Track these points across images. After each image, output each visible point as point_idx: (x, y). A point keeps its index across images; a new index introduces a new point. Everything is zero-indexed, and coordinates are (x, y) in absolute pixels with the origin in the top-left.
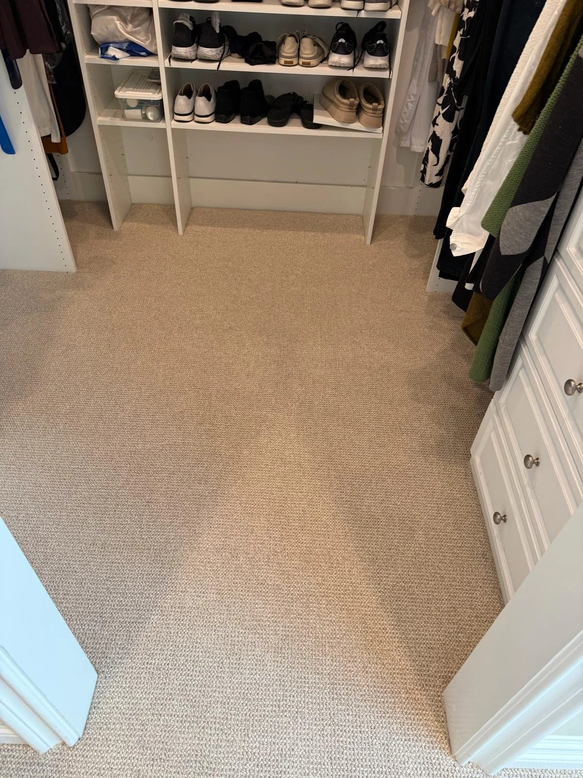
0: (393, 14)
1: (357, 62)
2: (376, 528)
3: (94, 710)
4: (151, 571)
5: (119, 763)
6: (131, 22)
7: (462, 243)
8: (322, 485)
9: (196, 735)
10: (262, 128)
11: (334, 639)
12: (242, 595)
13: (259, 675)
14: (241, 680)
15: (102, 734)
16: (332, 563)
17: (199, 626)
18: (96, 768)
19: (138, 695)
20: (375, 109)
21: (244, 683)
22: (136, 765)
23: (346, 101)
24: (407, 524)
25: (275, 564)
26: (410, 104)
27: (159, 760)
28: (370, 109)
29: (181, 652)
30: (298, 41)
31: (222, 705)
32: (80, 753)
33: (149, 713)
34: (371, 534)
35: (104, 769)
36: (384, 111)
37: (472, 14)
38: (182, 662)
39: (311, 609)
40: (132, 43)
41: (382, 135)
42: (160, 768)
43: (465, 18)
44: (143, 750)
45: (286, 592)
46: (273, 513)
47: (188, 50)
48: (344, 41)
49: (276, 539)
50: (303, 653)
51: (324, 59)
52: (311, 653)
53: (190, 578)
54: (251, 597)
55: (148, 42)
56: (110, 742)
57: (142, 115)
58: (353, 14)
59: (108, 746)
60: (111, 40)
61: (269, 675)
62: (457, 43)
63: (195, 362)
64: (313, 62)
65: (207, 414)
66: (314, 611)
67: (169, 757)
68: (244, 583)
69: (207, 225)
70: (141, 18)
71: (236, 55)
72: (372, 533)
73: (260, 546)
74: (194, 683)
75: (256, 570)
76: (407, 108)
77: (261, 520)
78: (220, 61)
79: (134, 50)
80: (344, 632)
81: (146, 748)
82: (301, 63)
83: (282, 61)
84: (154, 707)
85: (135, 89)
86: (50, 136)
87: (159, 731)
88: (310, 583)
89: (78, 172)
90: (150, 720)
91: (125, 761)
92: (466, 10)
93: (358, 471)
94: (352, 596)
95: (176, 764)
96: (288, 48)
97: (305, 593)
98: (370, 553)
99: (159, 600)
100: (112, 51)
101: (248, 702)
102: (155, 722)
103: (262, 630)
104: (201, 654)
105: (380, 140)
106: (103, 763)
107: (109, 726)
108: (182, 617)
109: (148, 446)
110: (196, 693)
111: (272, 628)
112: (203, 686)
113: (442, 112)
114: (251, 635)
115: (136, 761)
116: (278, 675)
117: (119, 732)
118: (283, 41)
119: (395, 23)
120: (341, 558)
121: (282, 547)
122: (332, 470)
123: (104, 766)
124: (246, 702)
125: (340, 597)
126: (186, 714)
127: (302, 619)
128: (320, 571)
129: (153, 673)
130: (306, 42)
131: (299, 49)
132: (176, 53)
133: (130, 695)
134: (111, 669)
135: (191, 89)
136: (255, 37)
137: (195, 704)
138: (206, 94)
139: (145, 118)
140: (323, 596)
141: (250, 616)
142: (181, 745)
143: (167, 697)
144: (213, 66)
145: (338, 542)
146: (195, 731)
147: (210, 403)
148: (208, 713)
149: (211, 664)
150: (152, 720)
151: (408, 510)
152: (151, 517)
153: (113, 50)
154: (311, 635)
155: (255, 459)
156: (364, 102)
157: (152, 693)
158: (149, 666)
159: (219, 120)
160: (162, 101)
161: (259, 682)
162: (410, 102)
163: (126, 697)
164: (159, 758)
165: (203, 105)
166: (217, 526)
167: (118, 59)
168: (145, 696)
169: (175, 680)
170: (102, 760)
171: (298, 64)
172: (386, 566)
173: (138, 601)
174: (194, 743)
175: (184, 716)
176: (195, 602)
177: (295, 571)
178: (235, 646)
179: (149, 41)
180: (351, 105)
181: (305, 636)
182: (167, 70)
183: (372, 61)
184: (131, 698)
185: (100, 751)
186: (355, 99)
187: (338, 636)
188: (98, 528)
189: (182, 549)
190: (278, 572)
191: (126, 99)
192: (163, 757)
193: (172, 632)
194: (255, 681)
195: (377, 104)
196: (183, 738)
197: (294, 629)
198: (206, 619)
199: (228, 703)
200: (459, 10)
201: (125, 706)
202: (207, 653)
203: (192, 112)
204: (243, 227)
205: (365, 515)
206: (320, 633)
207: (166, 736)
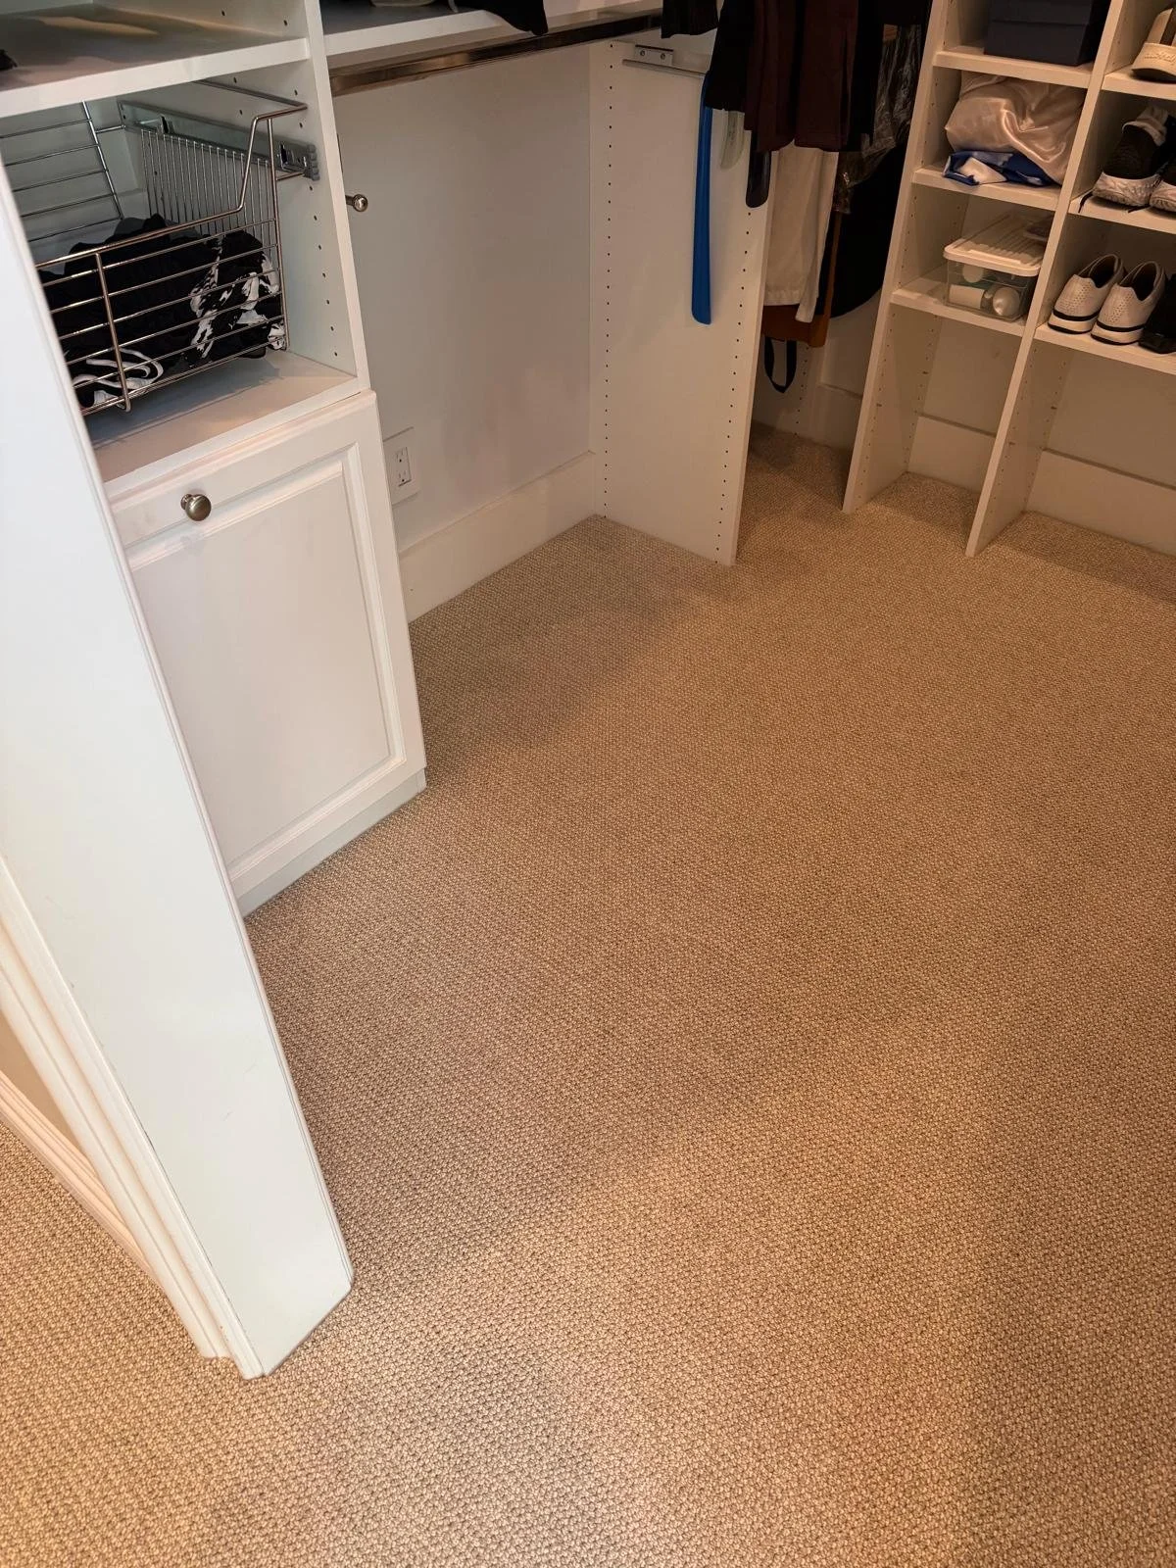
2: (1052, 1385)
3: (310, 1345)
4: (539, 1162)
5: (288, 1469)
6: (1033, 115)
8: (975, 1209)
9: (432, 1528)
11: (805, 1557)
12: (670, 1323)
13: (608, 1508)
14: (569, 1490)
15: (296, 1395)
16: (897, 1393)
17: (558, 1324)
18: (252, 1448)
19: (386, 1372)
21: (572, 1501)
22: (309, 1497)
24: (1140, 1428)
25: (772, 1308)
27: (347, 1519)
29: (498, 1351)
31: (507, 1510)
32: (248, 1402)
33: (384, 1419)
34: (1030, 1391)
35: (262, 1459)
38: (490, 1372)
39: (793, 1454)
40: (1018, 156)
42: (340, 1535)
44: (336, 1479)
45: (761, 1380)
46: (829, 1203)
47: (1134, 185)
49: (804, 1260)
50: (720, 1534)
52: (737, 1547)
53: (595, 1223)
54: (685, 1341)
55: (1052, 158)
56: (298, 1420)
57: (982, 302)
59: (291, 1426)
60: (979, 144)
61: (628, 1523)
63: (845, 811)
65: (810, 923)
66: (796, 1465)
67: (366, 1528)
68: (689, 1303)
69: (1036, 555)
70: (1059, 109)
72: (1036, 1390)
73: (763, 1250)
74: (485, 1426)
75: (727, 1295)
77: (797, 1201)
79: (1017, 169)
80: (835, 1560)
81: (342, 1480)
84: (398, 1417)
85: (992, 249)
86: (796, 307)
87: (378, 1466)
88: (822, 1400)
89: (830, 386)
90: (378, 1434)
91: (299, 1474)
93: (1084, 1229)
94: (901, 1495)
95: (368, 1551)
97: (799, 1412)
98: (1003, 1431)
99: (521, 1227)
100: (973, 168)
101: (558, 1544)
102: (383, 1445)
103: (667, 1422)
104: (529, 1381)
106: (268, 1449)
107: (314, 1390)
108: (539, 1285)
109: (666, 927)
110: (478, 1448)
111: (690, 1433)
112: (497, 1445)
114: (641, 1417)
115: (315, 1489)
116: (643, 1539)
117: (321, 1416)
120: (925, 1395)
121: (807, 1284)
122: (1019, 1188)
123: (265, 1455)
124: (553, 1541)
125: (870, 1477)
126: (439, 1472)
127: (760, 1461)
128: (860, 1390)
129: (431, 1352)
132: (1101, 188)
133: (376, 1363)
134: (374, 1293)
135: (1113, 268)
137: (464, 1468)
140: (835, 1448)
141: (662, 1376)
142: (397, 1523)
143: (427, 1415)
145: (938, 1357)
146: (434, 1519)
147: (828, 904)
148: (475, 1506)
149: (536, 1415)
150: (380, 1436)
151: (1163, 1395)
152: (596, 1062)
153: (975, 166)
154: (761, 1510)
155: (856, 1068)
157: (409, 1387)
158: (433, 1335)
159: (1149, 345)
160: (1035, 279)
161: (599, 1521)
163: (367, 1363)
164: (349, 1515)
165: (1122, 305)
166: (701, 1154)
167: (977, 184)
168: (395, 1384)
169: (458, 1394)
170: (268, 1441)
172: (1025, 1489)
173: (486, 1203)
174: (420, 1538)
175: (433, 1475)
176: (579, 1275)
177: (805, 1353)
178: (599, 1415)
179: (1056, 157)
181: (746, 1502)
182: (1071, 218)
184: (374, 1371)
185: (276, 1423)
187: (816, 1558)
188: (502, 1029)
189: (614, 1157)
190: (768, 1329)
191: (962, 264)
192: (357, 1519)
193: (507, 1301)
194: (592, 1514)
196: (407, 1514)
197: (732, 1471)
198: (577, 1322)
199: (520, 1515)
201: (356, 1375)
202: (541, 1387)
203: (1093, 316)
204: (1115, 580)
205: (1042, 1338)
206: (781, 1520)
207: (384, 1486)
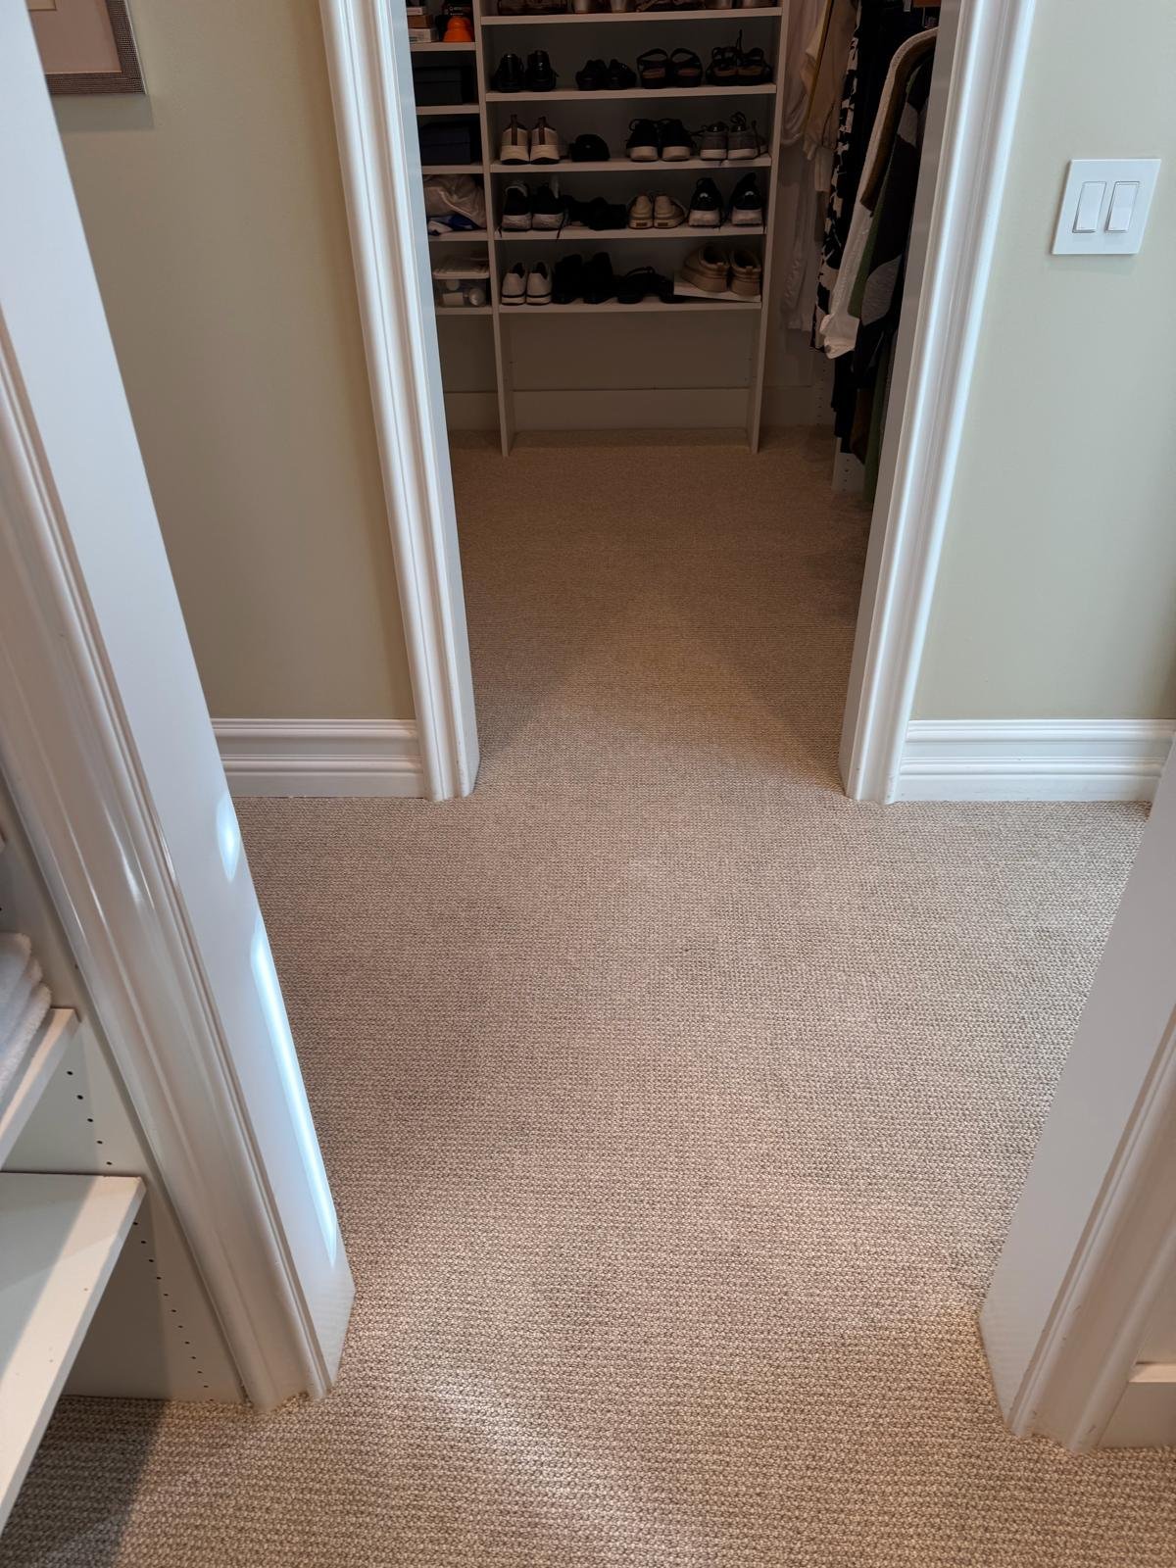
0: (761, 162)
1: (725, 219)
6: (457, 192)
7: (836, 345)
10: (611, 307)
20: (749, 273)
23: (713, 266)
26: (795, 272)
28: (743, 273)
30: (653, 201)
36: (761, 276)
37: (846, 147)
40: (457, 216)
41: (761, 304)
43: (839, 153)
47: (523, 218)
48: (706, 196)
51: (684, 220)
55: (476, 215)
57: (465, 299)
58: (715, 165)
62: (835, 182)
64: (671, 222)
69: (538, 446)
70: (466, 188)
71: (579, 223)
76: (793, 277)
78: (560, 229)
79: (458, 223)
82: (656, 225)
83: (634, 223)
92: (840, 144)
96: (641, 208)
105: (758, 312)
113: (826, 259)
118: (634, 203)
119: (765, 171)
130: (663, 203)
131: (653, 210)
132: (507, 222)
135: (523, 264)
136: (599, 202)
138: (540, 269)
139: (468, 303)
144: (551, 235)
156: (736, 267)
159: (558, 301)
160: (488, 280)
162: (796, 269)
165: (538, 283)
171: (653, 227)
179: (478, 213)
180: (719, 271)
182: (498, 243)
183: (740, 216)
186: (725, 263)
195: (751, 267)
200: (833, 146)
203: (525, 294)
204: (586, 446)
